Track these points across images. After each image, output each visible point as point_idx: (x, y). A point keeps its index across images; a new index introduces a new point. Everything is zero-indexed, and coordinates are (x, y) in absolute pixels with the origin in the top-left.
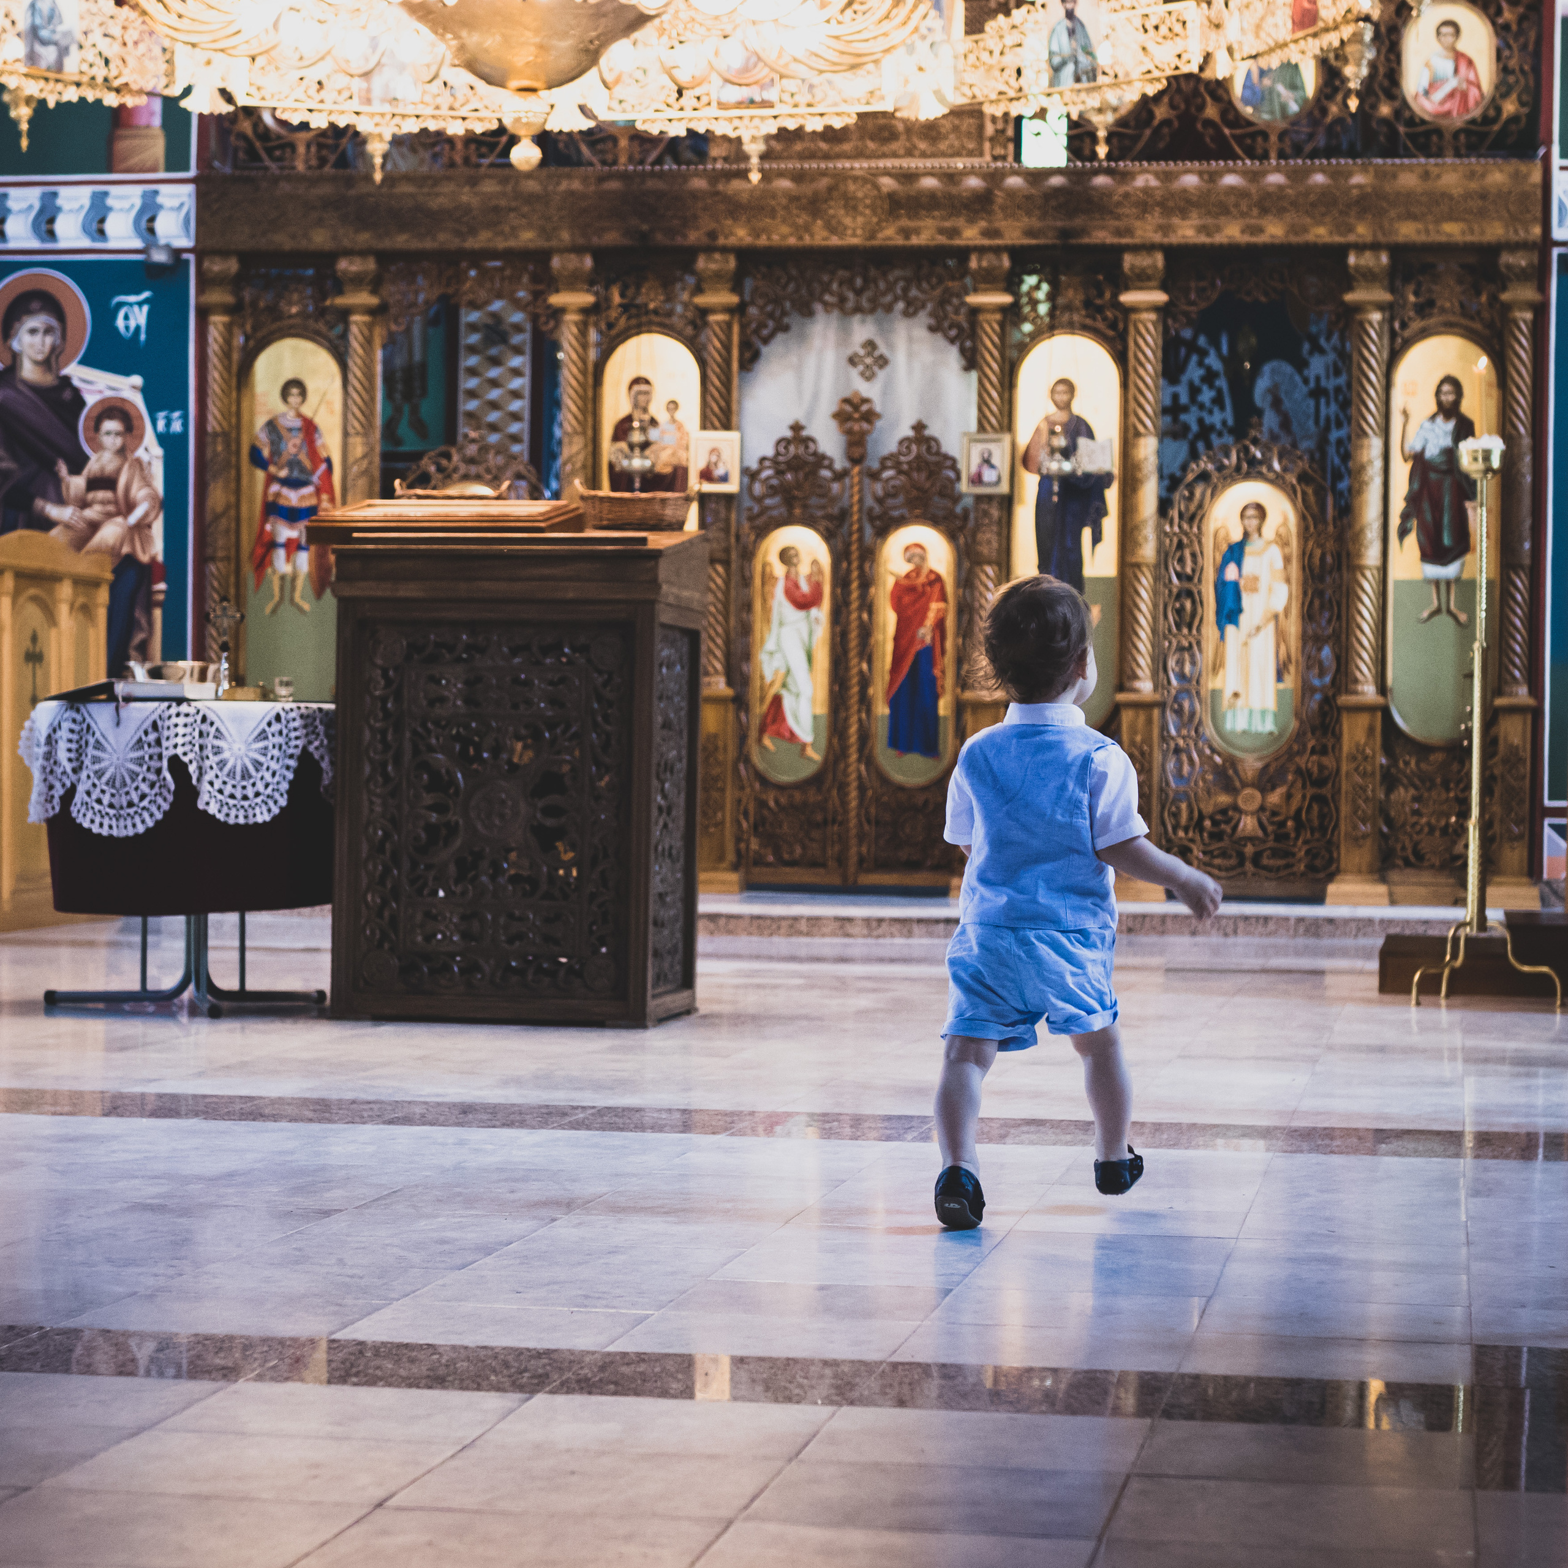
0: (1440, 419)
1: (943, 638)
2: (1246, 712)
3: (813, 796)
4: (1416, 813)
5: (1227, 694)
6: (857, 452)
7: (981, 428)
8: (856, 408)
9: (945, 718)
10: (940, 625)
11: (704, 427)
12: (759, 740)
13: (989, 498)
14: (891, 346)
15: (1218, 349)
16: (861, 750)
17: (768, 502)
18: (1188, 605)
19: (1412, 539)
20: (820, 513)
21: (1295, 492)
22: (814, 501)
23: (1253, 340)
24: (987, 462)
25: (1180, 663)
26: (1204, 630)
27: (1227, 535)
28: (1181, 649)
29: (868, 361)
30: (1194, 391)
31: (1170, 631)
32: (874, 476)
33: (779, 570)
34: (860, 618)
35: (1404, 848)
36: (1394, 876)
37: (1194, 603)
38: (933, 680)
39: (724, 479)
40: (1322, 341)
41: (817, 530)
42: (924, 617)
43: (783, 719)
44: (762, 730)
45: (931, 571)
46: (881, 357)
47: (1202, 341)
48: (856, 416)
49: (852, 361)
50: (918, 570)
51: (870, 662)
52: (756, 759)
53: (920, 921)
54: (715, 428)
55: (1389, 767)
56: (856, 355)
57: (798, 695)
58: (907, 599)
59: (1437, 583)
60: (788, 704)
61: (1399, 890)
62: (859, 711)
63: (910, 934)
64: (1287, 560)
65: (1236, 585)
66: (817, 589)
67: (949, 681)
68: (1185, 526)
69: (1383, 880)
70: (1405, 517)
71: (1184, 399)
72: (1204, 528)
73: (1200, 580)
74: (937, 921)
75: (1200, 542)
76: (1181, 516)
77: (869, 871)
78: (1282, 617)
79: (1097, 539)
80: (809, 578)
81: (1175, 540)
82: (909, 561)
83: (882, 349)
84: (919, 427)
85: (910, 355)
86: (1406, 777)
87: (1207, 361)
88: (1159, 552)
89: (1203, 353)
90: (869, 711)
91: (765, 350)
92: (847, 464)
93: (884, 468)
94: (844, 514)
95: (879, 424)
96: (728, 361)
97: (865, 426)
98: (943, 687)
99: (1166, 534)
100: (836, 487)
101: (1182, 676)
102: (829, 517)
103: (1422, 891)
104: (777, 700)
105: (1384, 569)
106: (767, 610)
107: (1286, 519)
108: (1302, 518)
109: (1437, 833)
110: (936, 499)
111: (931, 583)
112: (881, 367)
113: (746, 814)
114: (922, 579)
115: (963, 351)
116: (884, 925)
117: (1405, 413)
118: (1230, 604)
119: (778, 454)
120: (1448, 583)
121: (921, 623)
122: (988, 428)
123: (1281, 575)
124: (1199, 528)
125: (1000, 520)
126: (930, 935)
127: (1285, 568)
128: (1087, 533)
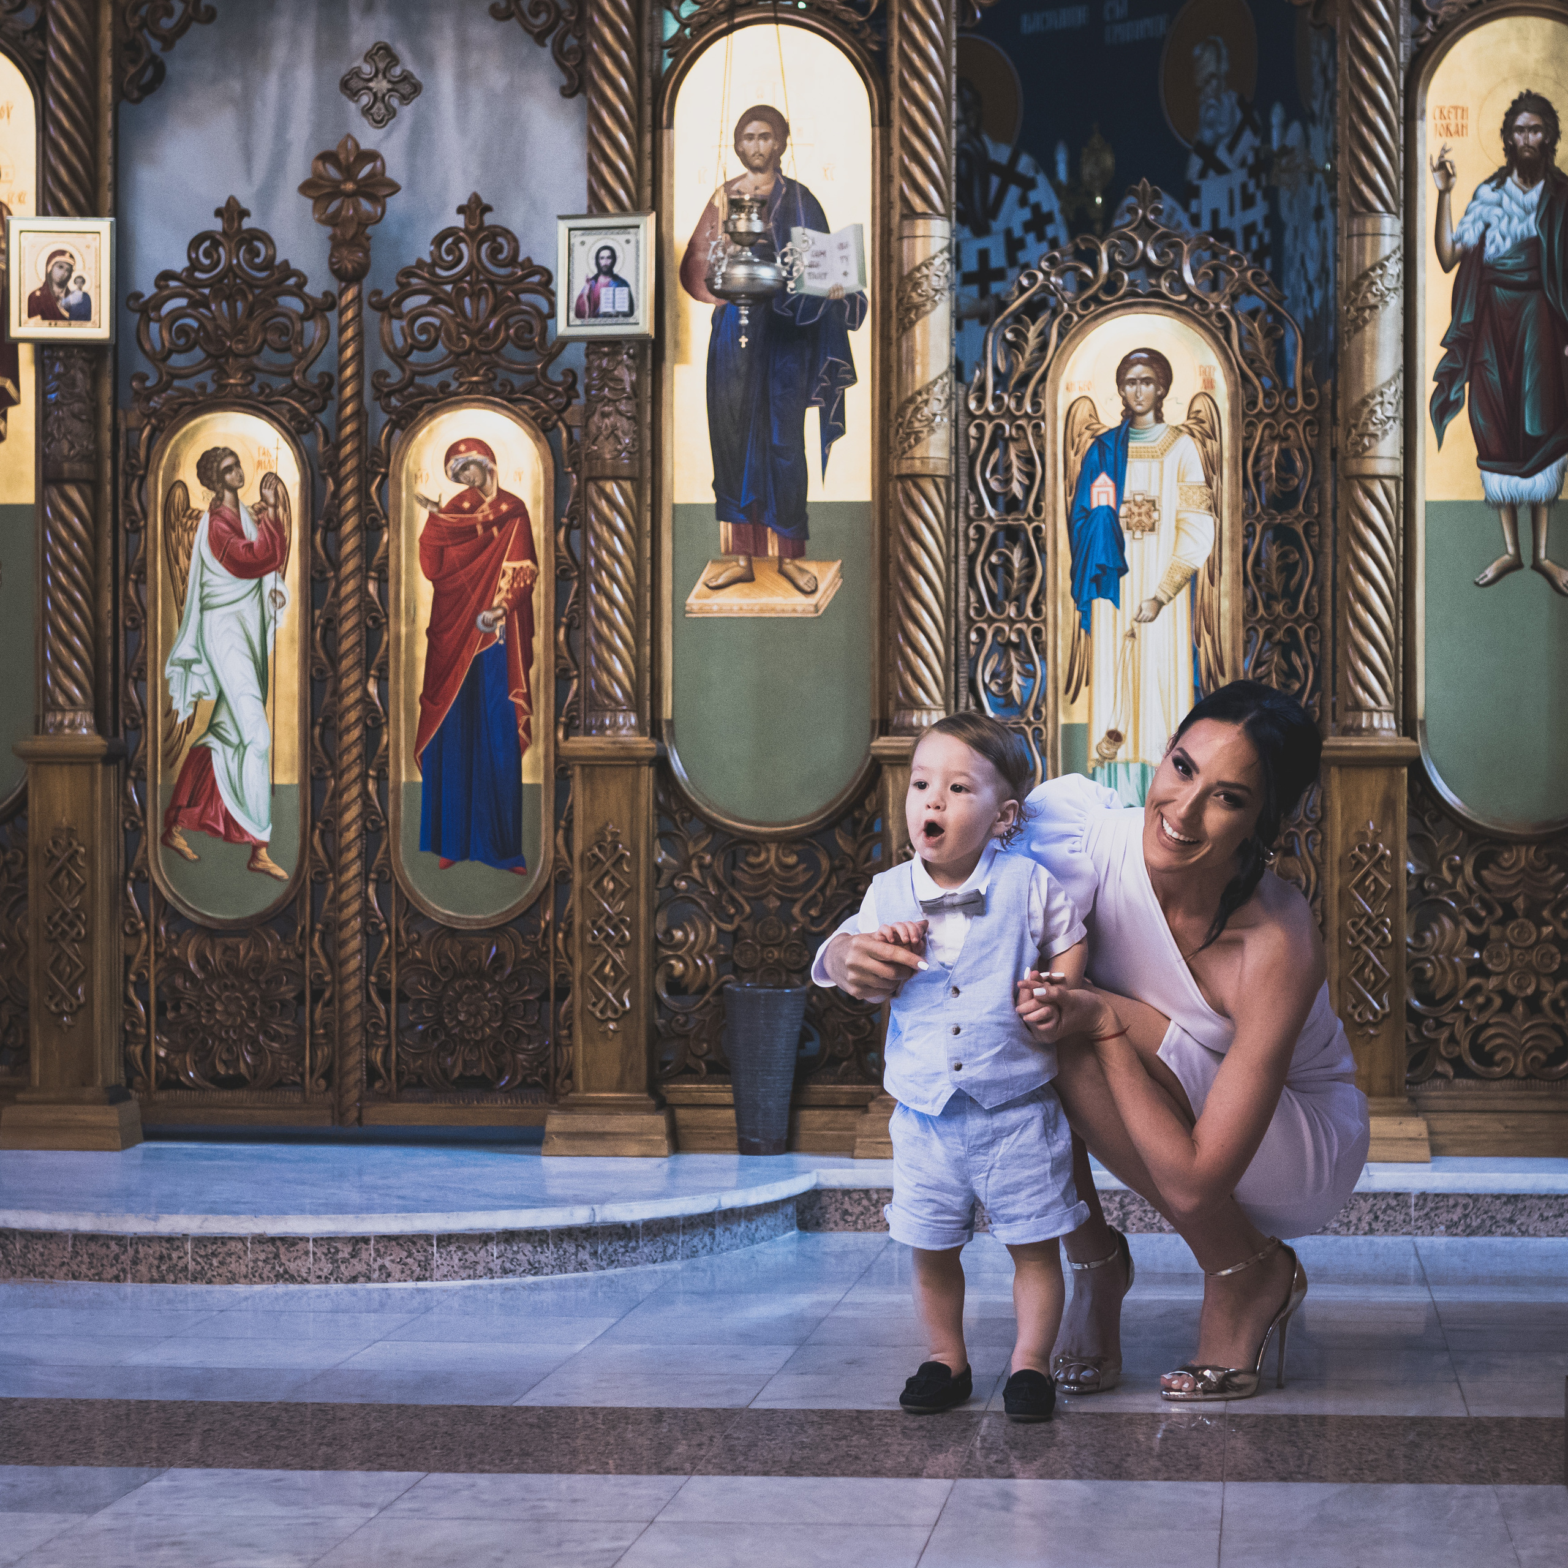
0: (1512, 183)
1: (528, 631)
2: (1135, 769)
3: (273, 948)
4: (1477, 969)
5: (1098, 735)
6: (350, 260)
7: (597, 207)
8: (349, 172)
9: (535, 787)
10: (522, 602)
11: (43, 211)
12: (167, 839)
13: (615, 343)
14: (427, 60)
15: (1051, 174)
16: (366, 856)
17: (178, 361)
18: (1017, 557)
19: (1460, 423)
20: (281, 384)
21: (1227, 329)
22: (268, 358)
23: (1109, 161)
24: (607, 270)
25: (1003, 676)
26: (1048, 609)
27: (1094, 415)
28: (1005, 647)
29: (381, 85)
30: (1014, 246)
31: (981, 610)
32: (387, 308)
33: (200, 497)
34: (362, 589)
35: (1452, 1040)
36: (1434, 1093)
37: (1028, 552)
38: (510, 714)
39: (82, 312)
40: (1222, 154)
41: (272, 418)
42: (490, 588)
43: (214, 793)
44: (170, 822)
45: (503, 495)
46: (406, 77)
47: (1025, 164)
48: (350, 186)
49: (349, 86)
50: (475, 494)
51: (382, 680)
52: (159, 877)
53: (446, 1239)
54: (62, 213)
55: (1421, 878)
56: (356, 73)
57: (241, 747)
58: (453, 553)
59: (1512, 507)
60: (221, 761)
61: (1444, 1124)
62: (363, 777)
63: (424, 1273)
64: (1212, 465)
65: (1112, 514)
66: (276, 533)
67: (540, 719)
68: (1010, 402)
69: (1415, 1109)
70: (1445, 376)
71: (997, 260)
72: (1046, 405)
73: (1038, 510)
74: (485, 1238)
75: (1039, 436)
76: (1001, 379)
77: (388, 1097)
78: (1203, 578)
79: (832, 430)
80: (258, 511)
81: (989, 428)
82: (456, 478)
83: (408, 63)
84: (474, 208)
85: (463, 77)
86: (1455, 896)
87: (1034, 196)
88: (955, 451)
89: (1028, 184)
90: (382, 778)
91: (174, 66)
92: (334, 286)
93: (404, 291)
94: (329, 384)
95: (396, 204)
96: (92, 84)
97: (366, 205)
98: (527, 728)
99: (971, 416)
100: (313, 330)
101: (1005, 701)
102: (301, 392)
103: (1492, 1125)
104: (201, 757)
105: (1408, 480)
106: (177, 580)
107: (1209, 383)
108: (1242, 383)
109: (1520, 1009)
110: (510, 349)
111: (501, 521)
112: (405, 99)
113: (141, 986)
114: (485, 511)
115: (559, 56)
116: (368, 1253)
117: (1444, 170)
118: (1099, 556)
119: (194, 265)
120: (1535, 507)
121: (484, 602)
122: (609, 205)
123: (1200, 496)
124: (1036, 405)
125: (636, 387)
126: (470, 1270)
127: (1209, 483)
128: (812, 417)
